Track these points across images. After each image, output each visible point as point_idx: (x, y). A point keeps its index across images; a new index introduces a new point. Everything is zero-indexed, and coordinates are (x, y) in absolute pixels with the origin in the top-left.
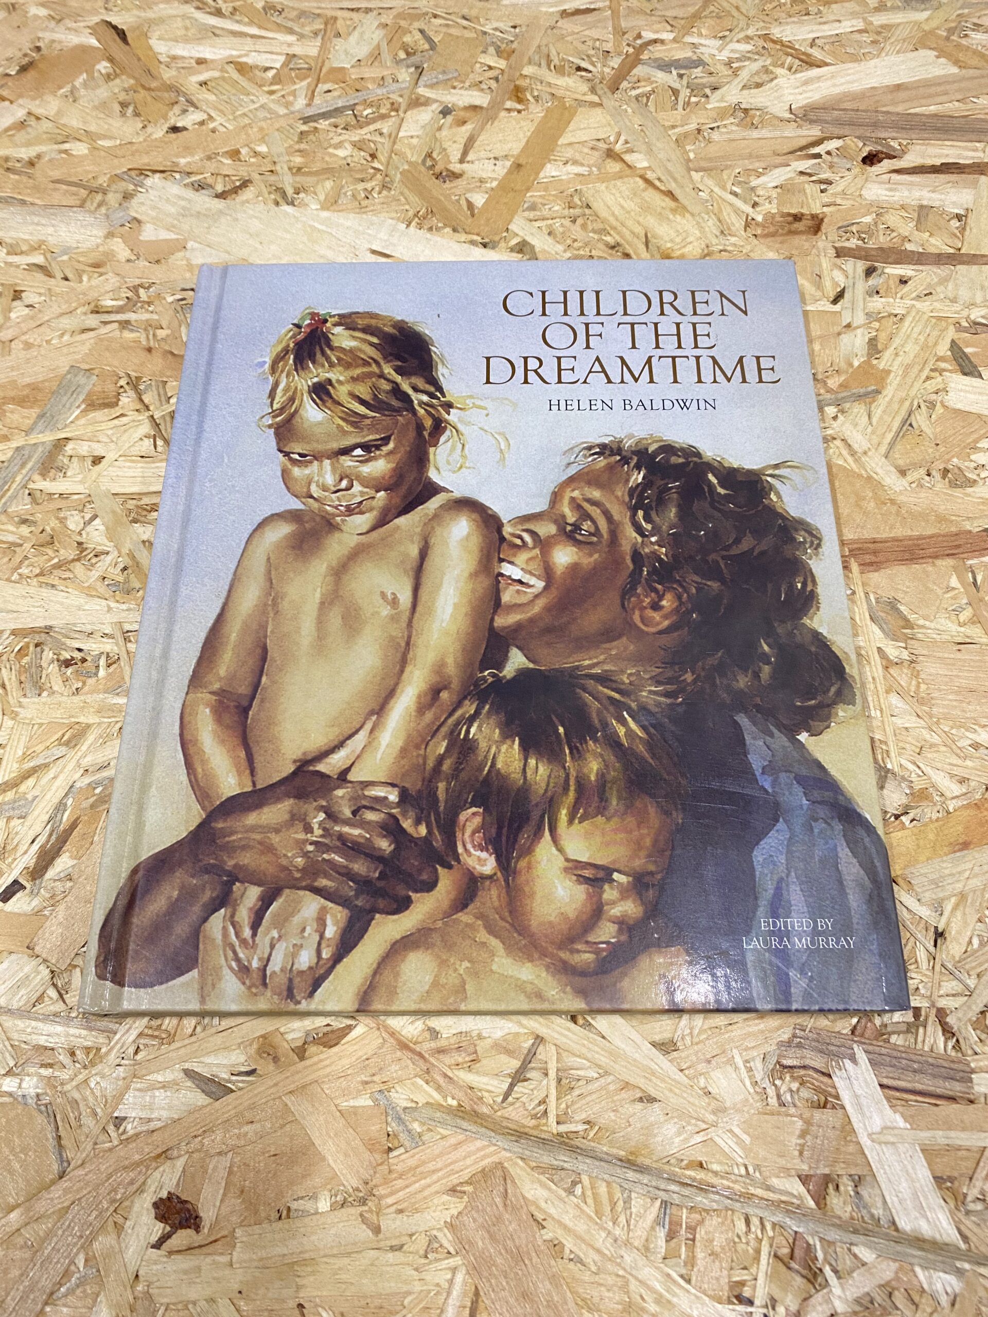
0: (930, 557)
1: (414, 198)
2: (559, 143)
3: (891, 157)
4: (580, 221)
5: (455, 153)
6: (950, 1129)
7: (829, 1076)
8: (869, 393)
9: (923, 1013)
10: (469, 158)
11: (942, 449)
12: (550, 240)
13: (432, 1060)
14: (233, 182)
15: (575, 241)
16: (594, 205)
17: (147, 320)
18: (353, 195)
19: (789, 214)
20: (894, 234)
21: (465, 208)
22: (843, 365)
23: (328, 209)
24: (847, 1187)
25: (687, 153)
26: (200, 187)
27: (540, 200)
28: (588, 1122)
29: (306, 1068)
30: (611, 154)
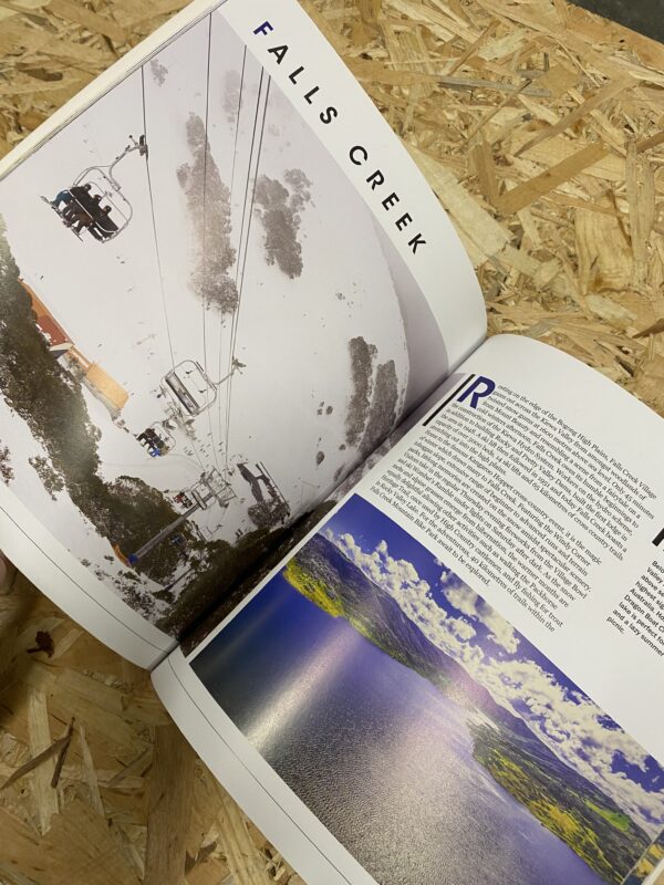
4: (562, 229)
16: (577, 223)
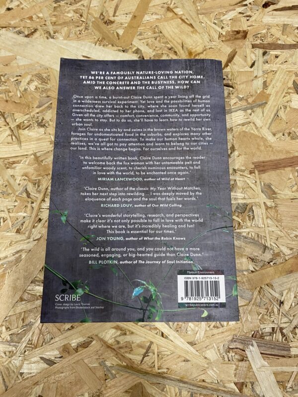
0: (283, 167)
1: (97, 33)
2: (150, 5)
3: (273, 4)
5: (111, 13)
6: (282, 366)
7: (244, 351)
8: (263, 104)
9: (275, 329)
10: (116, 15)
11: (288, 124)
12: (147, 47)
13: (118, 351)
14: (31, 30)
15: (156, 47)
17: (5, 89)
18: (75, 33)
19: (235, 31)
20: (274, 37)
21: (116, 36)
22: (254, 93)
23: (66, 39)
24: (249, 386)
25: (197, 7)
26: (19, 33)
27: (143, 31)
28: (168, 369)
29: (78, 355)
30: (169, 9)
